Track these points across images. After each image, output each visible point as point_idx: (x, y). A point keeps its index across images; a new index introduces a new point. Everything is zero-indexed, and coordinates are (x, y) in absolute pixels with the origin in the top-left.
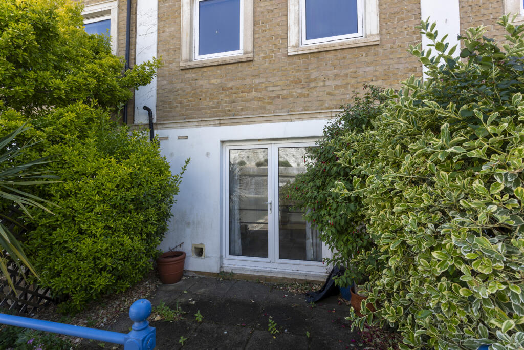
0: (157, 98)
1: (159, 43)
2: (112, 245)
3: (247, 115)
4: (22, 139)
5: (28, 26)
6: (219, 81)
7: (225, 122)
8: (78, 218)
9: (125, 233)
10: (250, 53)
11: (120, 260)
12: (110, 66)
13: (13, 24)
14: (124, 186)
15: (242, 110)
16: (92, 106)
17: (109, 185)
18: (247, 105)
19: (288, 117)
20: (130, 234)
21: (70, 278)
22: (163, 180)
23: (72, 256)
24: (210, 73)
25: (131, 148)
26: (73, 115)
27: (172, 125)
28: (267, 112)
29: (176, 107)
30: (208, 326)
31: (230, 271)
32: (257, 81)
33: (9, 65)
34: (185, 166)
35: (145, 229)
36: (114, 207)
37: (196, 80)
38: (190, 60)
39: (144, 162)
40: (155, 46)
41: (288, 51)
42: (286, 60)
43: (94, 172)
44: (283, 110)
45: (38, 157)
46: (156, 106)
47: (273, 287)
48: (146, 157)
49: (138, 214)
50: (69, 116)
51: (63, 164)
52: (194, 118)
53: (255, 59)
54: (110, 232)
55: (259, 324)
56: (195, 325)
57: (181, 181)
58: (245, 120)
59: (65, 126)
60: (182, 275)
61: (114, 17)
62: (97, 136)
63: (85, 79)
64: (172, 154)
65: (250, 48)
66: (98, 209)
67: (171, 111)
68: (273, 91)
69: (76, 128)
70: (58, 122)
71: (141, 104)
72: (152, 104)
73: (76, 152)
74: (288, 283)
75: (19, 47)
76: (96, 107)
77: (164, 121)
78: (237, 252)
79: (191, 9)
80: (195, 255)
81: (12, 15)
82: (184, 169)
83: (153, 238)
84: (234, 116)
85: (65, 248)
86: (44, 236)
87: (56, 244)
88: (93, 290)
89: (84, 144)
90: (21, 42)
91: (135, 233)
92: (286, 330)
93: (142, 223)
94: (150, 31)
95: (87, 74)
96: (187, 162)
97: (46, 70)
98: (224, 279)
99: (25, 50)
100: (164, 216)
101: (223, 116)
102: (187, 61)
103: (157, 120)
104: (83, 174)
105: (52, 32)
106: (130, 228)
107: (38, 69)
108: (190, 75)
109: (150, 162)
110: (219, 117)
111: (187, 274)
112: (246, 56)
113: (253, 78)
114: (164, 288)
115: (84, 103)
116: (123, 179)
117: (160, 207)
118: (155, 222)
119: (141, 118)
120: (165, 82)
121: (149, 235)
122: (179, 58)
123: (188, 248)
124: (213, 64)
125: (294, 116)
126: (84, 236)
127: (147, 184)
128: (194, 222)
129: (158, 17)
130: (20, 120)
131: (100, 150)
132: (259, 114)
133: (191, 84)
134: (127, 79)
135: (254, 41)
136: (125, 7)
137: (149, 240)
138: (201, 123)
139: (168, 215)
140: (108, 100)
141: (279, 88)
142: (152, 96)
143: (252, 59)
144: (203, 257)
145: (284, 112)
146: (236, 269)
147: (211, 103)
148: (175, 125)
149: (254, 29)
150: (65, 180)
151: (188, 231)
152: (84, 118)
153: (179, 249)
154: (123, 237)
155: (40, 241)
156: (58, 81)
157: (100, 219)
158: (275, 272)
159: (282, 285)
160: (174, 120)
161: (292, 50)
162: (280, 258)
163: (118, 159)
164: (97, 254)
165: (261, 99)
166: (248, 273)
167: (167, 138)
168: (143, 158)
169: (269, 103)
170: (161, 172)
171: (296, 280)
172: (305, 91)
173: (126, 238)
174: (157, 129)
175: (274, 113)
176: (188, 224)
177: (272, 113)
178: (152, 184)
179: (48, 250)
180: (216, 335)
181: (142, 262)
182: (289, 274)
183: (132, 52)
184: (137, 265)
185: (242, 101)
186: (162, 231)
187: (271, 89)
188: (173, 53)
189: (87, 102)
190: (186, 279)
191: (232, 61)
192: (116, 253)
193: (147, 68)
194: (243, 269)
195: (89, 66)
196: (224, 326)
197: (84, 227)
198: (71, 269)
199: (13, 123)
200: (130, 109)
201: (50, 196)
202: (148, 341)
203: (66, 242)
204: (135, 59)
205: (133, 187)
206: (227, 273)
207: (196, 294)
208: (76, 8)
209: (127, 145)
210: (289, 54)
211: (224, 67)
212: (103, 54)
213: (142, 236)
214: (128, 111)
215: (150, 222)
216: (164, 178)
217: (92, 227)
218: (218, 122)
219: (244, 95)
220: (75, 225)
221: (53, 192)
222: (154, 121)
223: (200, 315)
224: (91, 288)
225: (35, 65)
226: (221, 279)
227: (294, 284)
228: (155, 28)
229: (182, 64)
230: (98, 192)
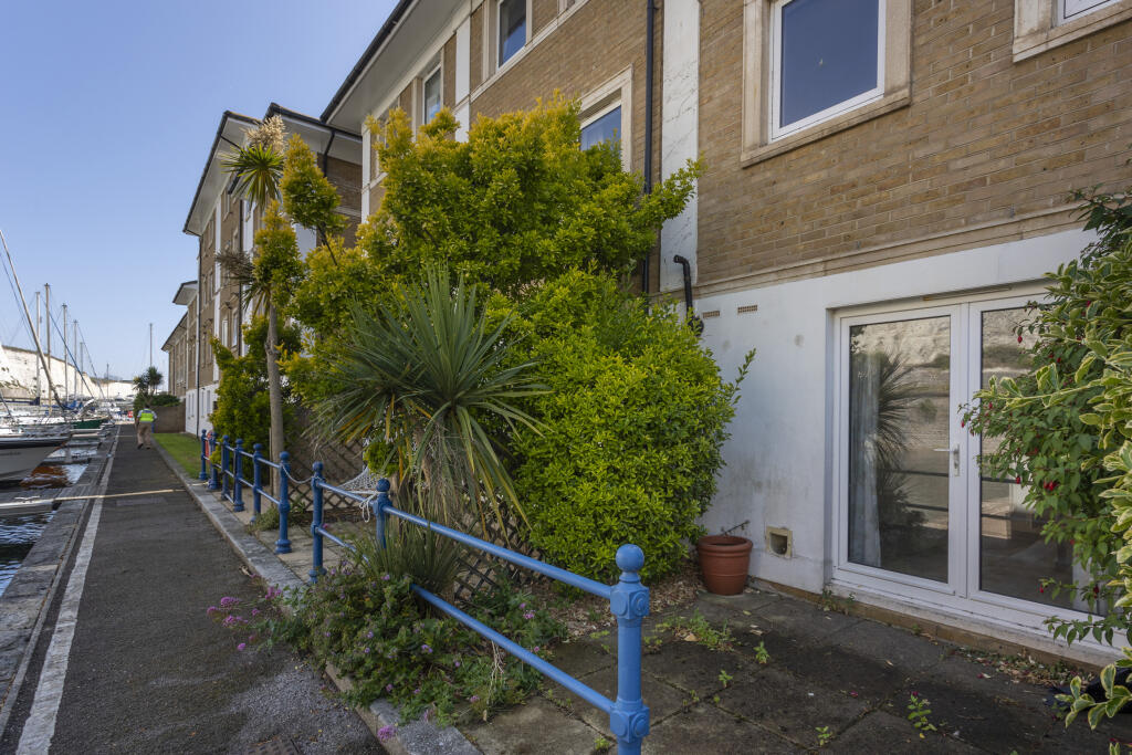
0: (699, 234)
1: (703, 126)
2: (619, 498)
3: (893, 241)
4: (509, 334)
5: (511, 172)
6: (823, 174)
7: (839, 264)
8: (574, 449)
9: (638, 482)
10: (900, 88)
11: (631, 525)
12: (615, 200)
13: (497, 176)
14: (634, 403)
15: (879, 231)
16: (590, 271)
17: (613, 400)
18: (891, 217)
19: (1012, 229)
20: (645, 486)
21: (566, 539)
22: (702, 393)
23: (567, 507)
24: (804, 162)
25: (646, 337)
26: (566, 290)
27: (726, 286)
28: (947, 226)
29: (734, 247)
30: (777, 675)
31: (847, 595)
32: (920, 153)
33: (494, 233)
34: (745, 367)
35: (671, 481)
36: (621, 436)
37: (775, 183)
38: (763, 144)
39: (669, 361)
40: (695, 133)
41: (1015, 51)
42: (1008, 77)
43: (593, 378)
44: (995, 214)
45: (526, 359)
46: (698, 252)
47: (954, 652)
48: (672, 350)
49: (658, 452)
50: (562, 293)
51: (555, 366)
52: (771, 265)
53: (917, 99)
54: (617, 477)
55: (892, 703)
56: (753, 667)
57: (739, 397)
58: (889, 254)
59: (556, 310)
60: (747, 586)
61: (625, 102)
62: (598, 320)
63: (580, 230)
64: (726, 345)
65: (902, 76)
66: (599, 438)
67: (725, 258)
68: (966, 168)
69: (569, 310)
70: (548, 304)
71: (671, 252)
72: (689, 250)
73: (570, 349)
74: (1002, 652)
75: (503, 205)
76: (596, 273)
77: (712, 279)
78: (869, 559)
79: (763, 33)
80: (771, 550)
81: (495, 162)
82: (743, 371)
83: (687, 500)
84: (858, 248)
85: (559, 493)
86: (535, 474)
87: (549, 486)
88: (594, 565)
89: (580, 335)
90: (504, 197)
91: (654, 486)
92: (956, 733)
93: (666, 467)
94: (686, 106)
95: (583, 222)
96: (749, 358)
97: (533, 228)
98: (832, 610)
99: (509, 208)
100: (708, 464)
101: (833, 253)
102: (754, 147)
103: (700, 280)
104: (580, 383)
105: (537, 171)
106: (647, 475)
107: (525, 230)
108: (761, 176)
109: (678, 361)
110: (825, 254)
111: (755, 585)
112: (892, 98)
113: (910, 147)
114: (709, 598)
115: (580, 269)
116: (633, 389)
117: (698, 445)
118: (688, 470)
119: (671, 280)
120: (713, 201)
121: (679, 492)
122: (739, 145)
123: (757, 534)
124: (811, 139)
125: (1031, 222)
126: (583, 480)
127: (674, 400)
128: (769, 482)
129: (700, 74)
130: (506, 307)
131: (602, 342)
132: (926, 233)
133: (764, 195)
134: (642, 213)
135: (912, 55)
136: (643, 75)
137: (681, 504)
138: (785, 275)
139: (716, 462)
140: (614, 256)
141: (983, 157)
142: (690, 234)
143: (906, 102)
144: (787, 556)
145: (999, 217)
146: (863, 594)
147: (806, 227)
148: (732, 285)
149: (913, 26)
150: (557, 393)
151: (759, 499)
152: (580, 293)
153: (739, 533)
154: (635, 489)
155: (530, 479)
156: (546, 242)
157: (601, 454)
158: (963, 619)
159: (981, 653)
160: (730, 275)
161: (1030, 43)
162: (981, 588)
163: (628, 356)
164: (597, 508)
165: (929, 195)
166: (892, 608)
167: (717, 313)
168: (665, 354)
169: (954, 202)
170: (699, 380)
171: (1028, 651)
172: (1070, 147)
173: (640, 490)
174: (699, 296)
175: (967, 224)
176: (759, 485)
177: (960, 226)
178: (681, 400)
179: (540, 494)
180: (791, 692)
181: (668, 538)
182: (1007, 631)
183: (655, 157)
184: (659, 541)
185: (880, 210)
186: (704, 493)
187: (960, 164)
188: (727, 138)
189: (584, 267)
190: (752, 593)
191: (855, 122)
192: (624, 511)
193: (678, 183)
194: (879, 598)
195: (585, 208)
196: (811, 684)
197: (581, 464)
198: (566, 526)
199: (499, 312)
200: (652, 266)
201: (540, 416)
202: (637, 599)
203: (559, 485)
204: (660, 169)
205: (649, 404)
206: (840, 598)
207: (767, 621)
208: (571, 110)
209: (639, 332)
210: (1016, 59)
211: (835, 139)
212: (608, 177)
213: (666, 491)
214: (650, 268)
215: (680, 469)
216: (706, 389)
217: (592, 466)
218: (821, 268)
219: (884, 194)
220: (570, 460)
221: (543, 409)
222: (694, 282)
223: (764, 651)
224: (592, 562)
225: (520, 223)
226: (826, 609)
227: (1019, 659)
228: (695, 98)
229: (744, 158)
230: (598, 411)
